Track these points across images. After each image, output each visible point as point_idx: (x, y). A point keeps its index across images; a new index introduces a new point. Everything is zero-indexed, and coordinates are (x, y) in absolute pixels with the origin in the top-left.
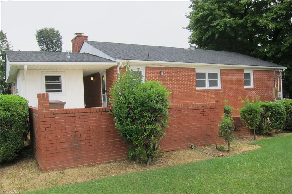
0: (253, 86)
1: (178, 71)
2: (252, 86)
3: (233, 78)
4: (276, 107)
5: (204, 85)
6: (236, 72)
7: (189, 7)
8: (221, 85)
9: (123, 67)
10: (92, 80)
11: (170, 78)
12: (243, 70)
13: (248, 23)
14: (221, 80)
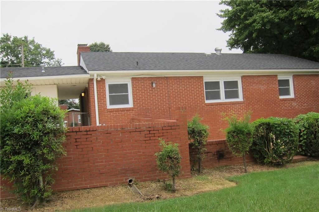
0: (294, 96)
1: (178, 81)
2: (292, 96)
3: (261, 86)
4: (282, 125)
5: (219, 98)
6: (266, 79)
7: (220, 4)
8: (243, 96)
9: (99, 79)
10: (83, 96)
11: (166, 90)
12: (277, 75)
13: (294, 16)
14: (243, 90)
